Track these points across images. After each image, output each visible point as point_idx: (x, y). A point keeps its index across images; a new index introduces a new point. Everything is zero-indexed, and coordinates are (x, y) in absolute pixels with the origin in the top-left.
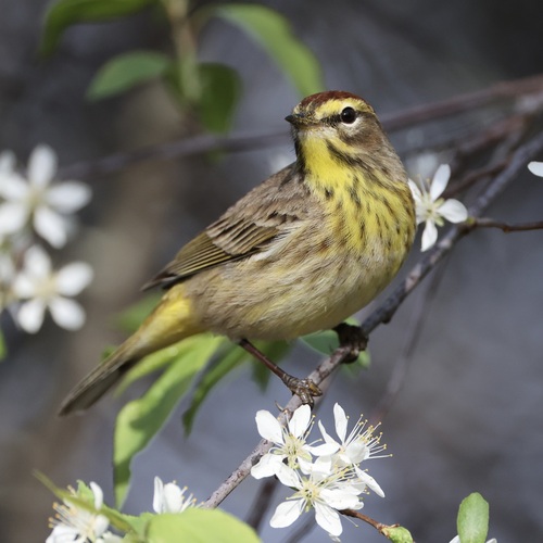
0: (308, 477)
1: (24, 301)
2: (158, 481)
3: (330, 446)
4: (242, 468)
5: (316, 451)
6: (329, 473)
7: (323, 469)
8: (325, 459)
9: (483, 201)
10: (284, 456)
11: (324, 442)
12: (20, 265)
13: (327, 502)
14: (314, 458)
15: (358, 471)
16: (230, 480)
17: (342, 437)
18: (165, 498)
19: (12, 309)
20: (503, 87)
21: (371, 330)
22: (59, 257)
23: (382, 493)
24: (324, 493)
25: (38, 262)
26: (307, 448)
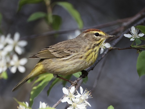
0: (74, 102)
1: (12, 66)
2: (41, 102)
3: (79, 95)
4: (59, 100)
5: (76, 96)
6: (79, 101)
7: (77, 100)
8: (78, 98)
9: (114, 44)
10: (69, 97)
11: (77, 94)
12: (11, 58)
13: (78, 107)
14: (75, 98)
15: (85, 101)
16: (57, 103)
17: (82, 94)
18: (42, 106)
19: (10, 68)
20: (119, 21)
21: (89, 71)
22: (20, 57)
23: (90, 106)
24: (78, 106)
25: (15, 58)
26: (74, 96)
